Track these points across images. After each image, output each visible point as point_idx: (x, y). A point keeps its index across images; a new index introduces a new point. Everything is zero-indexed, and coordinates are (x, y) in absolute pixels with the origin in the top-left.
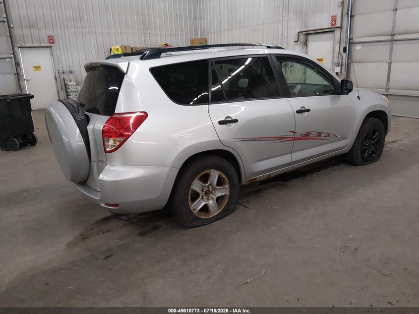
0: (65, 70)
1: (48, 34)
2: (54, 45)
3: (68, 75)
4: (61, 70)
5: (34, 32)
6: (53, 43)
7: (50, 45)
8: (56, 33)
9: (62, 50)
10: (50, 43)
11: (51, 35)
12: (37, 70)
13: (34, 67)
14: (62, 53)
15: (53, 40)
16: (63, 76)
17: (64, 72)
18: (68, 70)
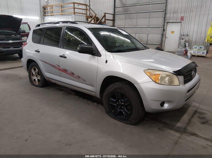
0: (185, 34)
1: (181, 16)
2: (182, 21)
3: (185, 37)
4: (183, 34)
5: (175, 15)
6: (183, 20)
7: (181, 21)
8: (185, 15)
9: (186, 24)
10: (181, 20)
11: (182, 16)
12: (172, 33)
13: (171, 32)
14: (186, 25)
15: (183, 19)
16: (183, 37)
17: (183, 35)
18: (186, 34)
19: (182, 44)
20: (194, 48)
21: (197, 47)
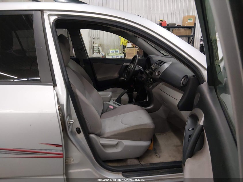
0: (95, 37)
3: (96, 40)
16: (93, 40)
17: (93, 38)
18: (97, 37)
19: (96, 49)
20: (111, 53)
21: (113, 51)
